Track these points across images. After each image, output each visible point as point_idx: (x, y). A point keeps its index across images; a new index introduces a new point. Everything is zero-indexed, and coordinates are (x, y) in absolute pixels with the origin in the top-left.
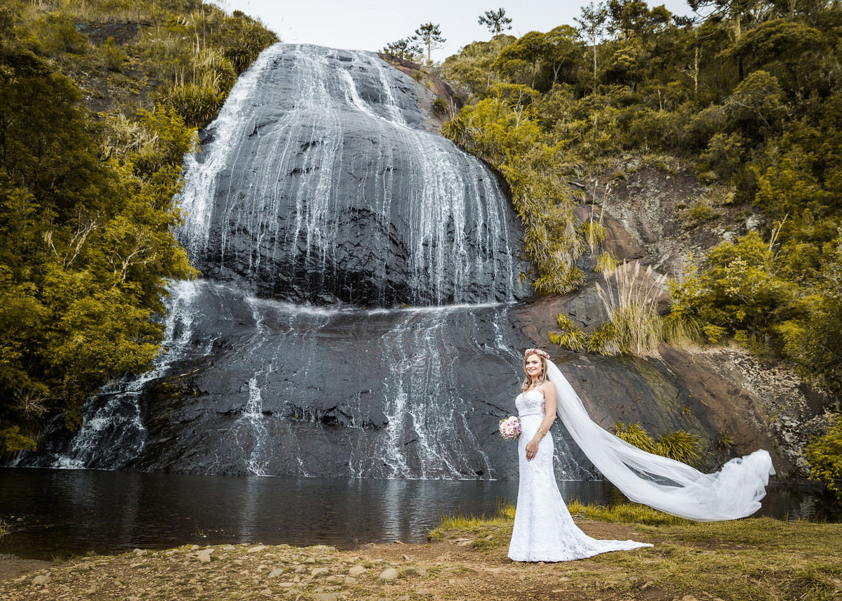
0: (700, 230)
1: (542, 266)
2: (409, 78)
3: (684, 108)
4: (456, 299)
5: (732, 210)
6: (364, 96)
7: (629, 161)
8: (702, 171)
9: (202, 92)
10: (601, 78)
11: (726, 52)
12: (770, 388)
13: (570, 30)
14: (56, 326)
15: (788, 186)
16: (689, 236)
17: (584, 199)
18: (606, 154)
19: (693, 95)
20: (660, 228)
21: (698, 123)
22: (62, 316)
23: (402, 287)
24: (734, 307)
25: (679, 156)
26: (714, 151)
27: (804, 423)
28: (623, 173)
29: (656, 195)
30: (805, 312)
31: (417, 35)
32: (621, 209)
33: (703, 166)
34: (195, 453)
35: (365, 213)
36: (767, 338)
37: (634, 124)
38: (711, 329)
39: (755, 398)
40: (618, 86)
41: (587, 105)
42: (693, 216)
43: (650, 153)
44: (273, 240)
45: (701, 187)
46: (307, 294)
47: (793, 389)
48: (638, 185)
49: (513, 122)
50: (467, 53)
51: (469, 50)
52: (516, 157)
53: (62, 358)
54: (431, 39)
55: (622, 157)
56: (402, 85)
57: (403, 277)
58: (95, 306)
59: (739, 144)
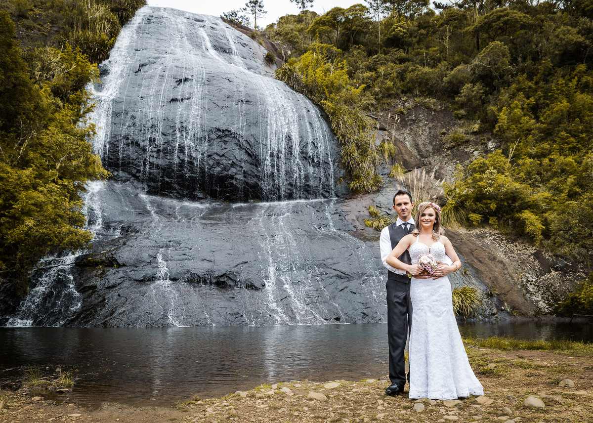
0: (457, 150)
1: (355, 173)
2: (247, 37)
3: (442, 66)
4: (294, 195)
5: (478, 136)
6: (216, 48)
7: (406, 101)
8: (455, 109)
9: (97, 38)
10: (383, 43)
11: (470, 28)
12: (515, 256)
13: (363, 8)
14: (9, 212)
15: (515, 120)
16: (450, 153)
17: (378, 126)
18: (389, 96)
19: (446, 57)
20: (430, 148)
21: (454, 76)
22: (13, 205)
23: (256, 186)
24: (489, 201)
25: (438, 99)
26: (465, 96)
27: (540, 278)
28: (402, 110)
29: (426, 125)
30: (536, 205)
31: (247, 7)
32: (403, 134)
33: (456, 106)
34: (124, 311)
35: (226, 133)
36: (510, 222)
37: (409, 76)
38: (475, 217)
39: (506, 262)
40: (395, 49)
41: (375, 61)
42: (452, 139)
43: (420, 96)
44: (159, 151)
45: (455, 120)
46: (185, 192)
47: (529, 256)
48: (414, 118)
49: (328, 70)
50: (283, 22)
51: (284, 20)
52: (332, 96)
53: (15, 239)
54: (257, 10)
55: (400, 98)
56: (243, 42)
57: (255, 180)
58: (39, 197)
59: (482, 91)
